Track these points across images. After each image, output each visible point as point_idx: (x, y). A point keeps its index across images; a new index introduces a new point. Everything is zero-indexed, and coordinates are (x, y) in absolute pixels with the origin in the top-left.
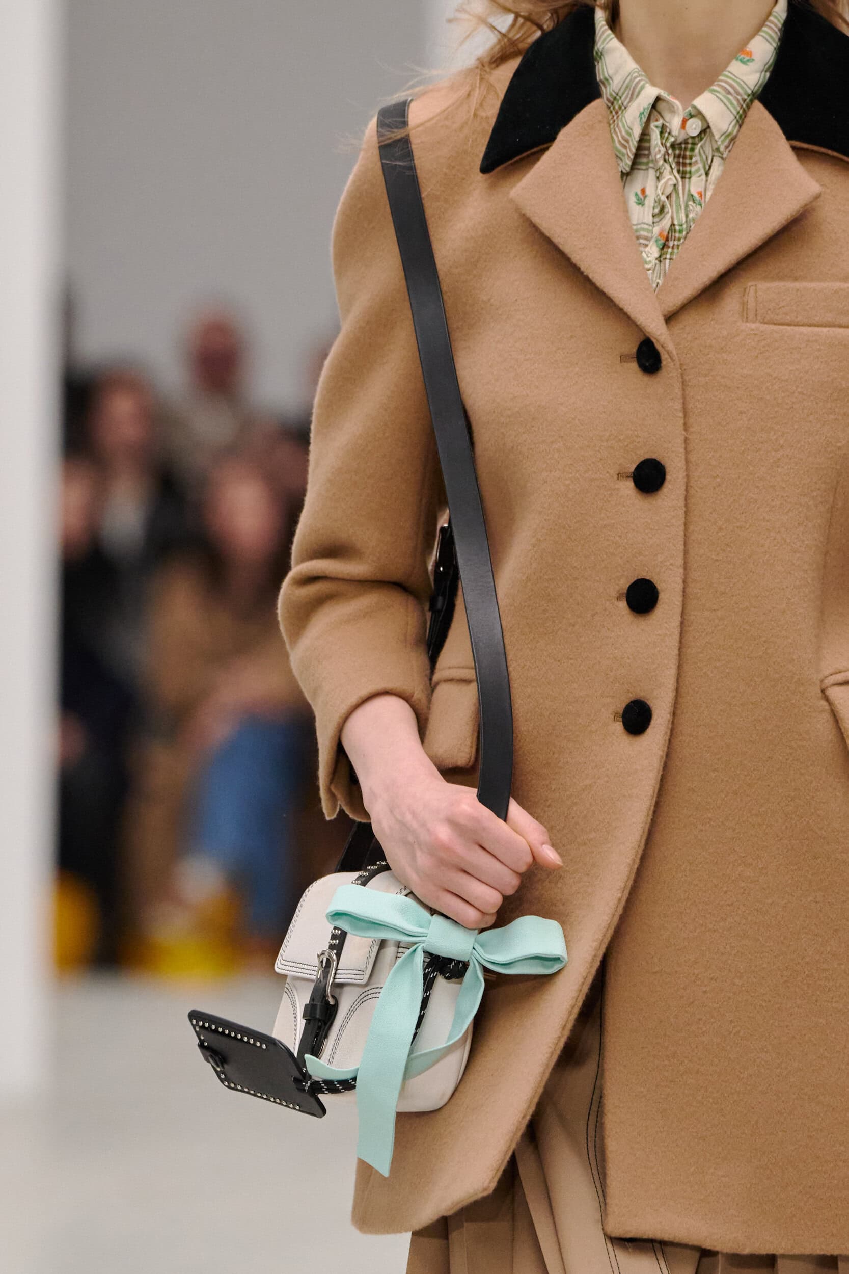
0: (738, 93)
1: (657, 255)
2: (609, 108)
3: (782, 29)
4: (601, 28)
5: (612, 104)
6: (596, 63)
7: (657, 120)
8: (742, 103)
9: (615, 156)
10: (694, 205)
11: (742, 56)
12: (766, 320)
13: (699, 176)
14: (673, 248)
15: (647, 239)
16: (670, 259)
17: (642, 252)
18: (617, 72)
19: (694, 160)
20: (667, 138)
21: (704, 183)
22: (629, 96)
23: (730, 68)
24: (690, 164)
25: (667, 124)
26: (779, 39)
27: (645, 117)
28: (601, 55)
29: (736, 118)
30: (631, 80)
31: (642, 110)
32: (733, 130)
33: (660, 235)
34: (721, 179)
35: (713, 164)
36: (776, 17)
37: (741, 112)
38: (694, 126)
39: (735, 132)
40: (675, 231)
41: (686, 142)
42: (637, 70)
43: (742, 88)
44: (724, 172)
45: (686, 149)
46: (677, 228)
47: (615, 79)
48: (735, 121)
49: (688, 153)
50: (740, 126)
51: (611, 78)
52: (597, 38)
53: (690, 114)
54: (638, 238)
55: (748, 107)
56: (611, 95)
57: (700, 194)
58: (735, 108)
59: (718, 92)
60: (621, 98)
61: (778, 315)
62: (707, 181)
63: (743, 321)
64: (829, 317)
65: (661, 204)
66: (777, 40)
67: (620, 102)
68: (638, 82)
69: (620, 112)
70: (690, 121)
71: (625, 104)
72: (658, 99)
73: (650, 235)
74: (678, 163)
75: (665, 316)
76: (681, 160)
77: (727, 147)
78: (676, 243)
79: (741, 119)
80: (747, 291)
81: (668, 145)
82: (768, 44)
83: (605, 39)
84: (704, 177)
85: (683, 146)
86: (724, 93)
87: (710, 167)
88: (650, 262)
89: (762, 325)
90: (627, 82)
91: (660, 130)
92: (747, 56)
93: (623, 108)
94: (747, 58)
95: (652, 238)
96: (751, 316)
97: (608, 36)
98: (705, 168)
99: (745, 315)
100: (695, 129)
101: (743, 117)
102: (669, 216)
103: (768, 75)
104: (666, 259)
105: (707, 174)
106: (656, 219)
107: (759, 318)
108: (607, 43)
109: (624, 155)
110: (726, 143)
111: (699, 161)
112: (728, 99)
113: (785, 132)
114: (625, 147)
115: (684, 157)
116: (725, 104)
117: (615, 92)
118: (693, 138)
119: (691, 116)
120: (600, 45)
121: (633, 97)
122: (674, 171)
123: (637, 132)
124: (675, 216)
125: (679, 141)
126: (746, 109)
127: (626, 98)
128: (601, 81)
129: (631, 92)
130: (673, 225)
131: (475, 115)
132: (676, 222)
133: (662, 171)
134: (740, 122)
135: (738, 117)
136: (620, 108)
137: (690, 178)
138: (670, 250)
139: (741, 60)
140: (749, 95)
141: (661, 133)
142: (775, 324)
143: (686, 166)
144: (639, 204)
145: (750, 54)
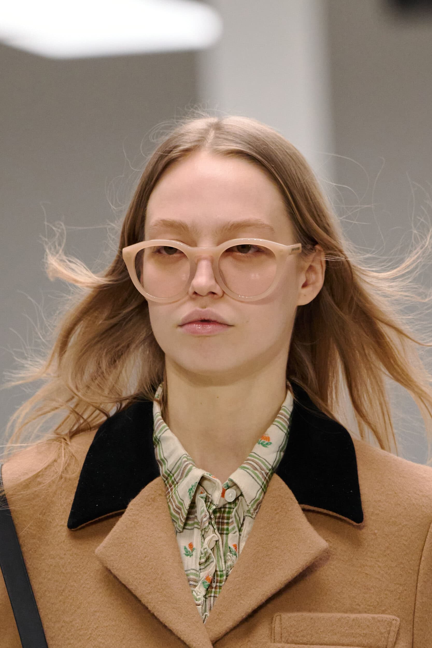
0: (262, 469)
1: (204, 593)
2: (165, 481)
3: (290, 419)
4: (158, 421)
5: (167, 479)
6: (155, 447)
7: (202, 493)
8: (265, 476)
9: (171, 521)
10: (231, 555)
11: (263, 440)
12: (289, 641)
13: (235, 533)
14: (216, 588)
15: (196, 582)
16: (214, 597)
17: (192, 591)
18: (171, 455)
19: (230, 521)
20: (209, 506)
21: (238, 538)
22: (180, 474)
23: (254, 450)
24: (228, 523)
25: (210, 496)
26: (289, 427)
27: (193, 492)
28: (159, 441)
29: (261, 487)
30: (180, 464)
31: (190, 487)
32: (259, 497)
33: (207, 578)
34: (250, 534)
35: (245, 522)
36: (284, 410)
37: (265, 482)
38: (230, 495)
39: (261, 497)
40: (217, 576)
41: (224, 507)
42: (185, 455)
43: (265, 465)
44: (254, 529)
45: (224, 512)
46: (219, 573)
47: (169, 461)
48: (261, 490)
49: (226, 515)
50: (265, 493)
51: (166, 459)
52: (155, 428)
53: (228, 486)
54: (189, 581)
55: (270, 478)
56: (166, 472)
57: (235, 546)
58: (261, 480)
59: (248, 469)
60: (173, 475)
61: (297, 637)
62: (240, 535)
63: (271, 642)
64: (335, 638)
65: (207, 555)
66: (287, 427)
67: (173, 478)
68: (187, 465)
69: (173, 486)
70: (228, 491)
71: (177, 480)
72: (203, 478)
73: (197, 578)
74: (218, 523)
75: (212, 641)
76: (221, 520)
77: (255, 510)
78: (218, 584)
79: (265, 489)
80: (274, 619)
81: (211, 511)
82: (281, 431)
83: (161, 430)
84: (238, 533)
85: (223, 510)
86: (252, 469)
87: (242, 525)
88: (199, 599)
89: (286, 644)
90: (178, 464)
91: (205, 500)
92: (267, 440)
93: (175, 483)
94: (266, 442)
95: (199, 581)
96: (277, 637)
97: (164, 427)
98: (238, 526)
99: (273, 638)
100: (232, 497)
101: (266, 486)
102: (213, 565)
103: (282, 454)
104: (211, 596)
105: (240, 530)
106: (202, 567)
107: (283, 639)
108: (163, 433)
109: (177, 519)
110: (255, 507)
111: (235, 522)
112: (255, 474)
113: (298, 499)
114: (178, 513)
115: (223, 518)
116: (253, 478)
117: (169, 471)
118: (230, 503)
119: (229, 487)
120: (157, 434)
121: (183, 475)
122: (215, 530)
123: (187, 503)
124: (217, 565)
125: (219, 507)
126: (268, 480)
127: (178, 475)
128: (158, 461)
129: (181, 472)
130: (216, 571)
131: (61, 477)
132: (218, 569)
133: (207, 530)
134: (265, 490)
135: (263, 487)
136: (173, 482)
137: (227, 534)
138: (213, 590)
139: (262, 444)
140: (270, 470)
141: (206, 502)
142: (296, 644)
143: (224, 525)
144: (187, 555)
145: (268, 439)
